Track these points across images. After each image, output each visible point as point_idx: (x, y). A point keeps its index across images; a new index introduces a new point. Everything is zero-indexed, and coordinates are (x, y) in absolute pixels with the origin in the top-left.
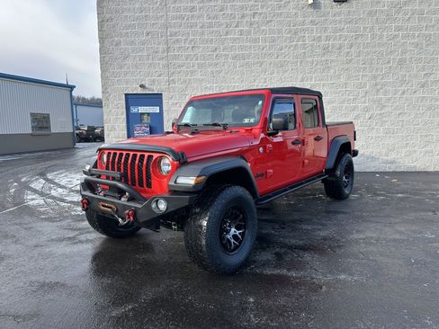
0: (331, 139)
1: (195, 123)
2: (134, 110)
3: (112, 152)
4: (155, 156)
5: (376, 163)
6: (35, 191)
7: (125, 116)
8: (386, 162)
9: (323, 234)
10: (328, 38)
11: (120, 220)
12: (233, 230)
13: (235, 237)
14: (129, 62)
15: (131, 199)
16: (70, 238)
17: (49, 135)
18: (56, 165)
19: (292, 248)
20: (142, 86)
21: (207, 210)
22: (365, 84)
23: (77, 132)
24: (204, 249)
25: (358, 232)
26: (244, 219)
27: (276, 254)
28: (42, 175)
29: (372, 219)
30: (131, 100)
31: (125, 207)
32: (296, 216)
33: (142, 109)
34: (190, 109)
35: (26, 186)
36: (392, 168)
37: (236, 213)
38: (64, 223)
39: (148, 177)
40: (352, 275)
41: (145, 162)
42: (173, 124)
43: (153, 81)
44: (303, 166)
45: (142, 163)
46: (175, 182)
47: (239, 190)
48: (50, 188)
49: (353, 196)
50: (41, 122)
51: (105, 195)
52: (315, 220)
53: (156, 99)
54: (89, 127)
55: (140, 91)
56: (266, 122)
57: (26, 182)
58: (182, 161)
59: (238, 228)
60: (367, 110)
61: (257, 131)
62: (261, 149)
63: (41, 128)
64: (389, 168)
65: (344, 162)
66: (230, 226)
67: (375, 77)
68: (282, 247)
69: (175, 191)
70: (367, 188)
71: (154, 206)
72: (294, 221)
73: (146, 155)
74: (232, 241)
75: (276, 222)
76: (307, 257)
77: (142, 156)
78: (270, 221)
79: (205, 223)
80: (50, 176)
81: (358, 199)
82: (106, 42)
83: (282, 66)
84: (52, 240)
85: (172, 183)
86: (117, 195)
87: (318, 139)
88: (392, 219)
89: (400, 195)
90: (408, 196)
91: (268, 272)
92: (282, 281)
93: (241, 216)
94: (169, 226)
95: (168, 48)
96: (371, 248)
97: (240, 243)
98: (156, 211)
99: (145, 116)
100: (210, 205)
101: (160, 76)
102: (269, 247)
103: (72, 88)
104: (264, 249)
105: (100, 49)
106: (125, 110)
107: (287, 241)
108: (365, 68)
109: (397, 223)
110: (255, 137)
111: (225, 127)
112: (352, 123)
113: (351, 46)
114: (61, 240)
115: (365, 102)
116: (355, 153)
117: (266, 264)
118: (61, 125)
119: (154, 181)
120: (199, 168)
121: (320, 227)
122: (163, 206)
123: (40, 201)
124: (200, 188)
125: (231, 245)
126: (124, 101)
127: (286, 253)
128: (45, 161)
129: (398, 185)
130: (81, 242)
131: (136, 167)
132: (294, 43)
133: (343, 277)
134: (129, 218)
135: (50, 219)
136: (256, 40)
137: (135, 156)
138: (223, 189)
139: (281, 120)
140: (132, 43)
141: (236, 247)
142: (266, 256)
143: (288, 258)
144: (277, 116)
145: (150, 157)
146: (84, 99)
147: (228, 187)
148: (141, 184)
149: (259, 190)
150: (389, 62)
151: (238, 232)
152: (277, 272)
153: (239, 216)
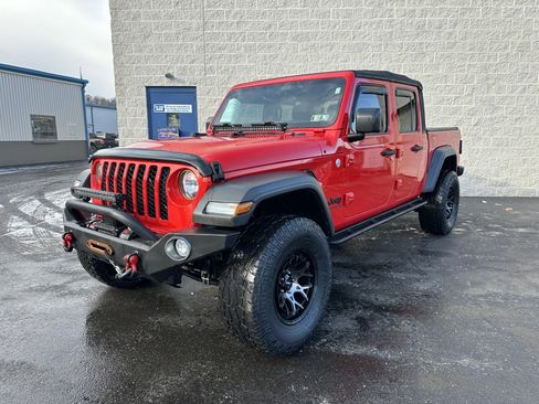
0: (432, 149)
1: (238, 123)
2: (158, 108)
3: (110, 161)
4: (174, 168)
5: (482, 185)
6: (24, 216)
7: (145, 117)
8: (497, 184)
9: (423, 286)
10: (424, 13)
11: (117, 268)
12: (295, 285)
13: (298, 296)
14: (151, 42)
15: (133, 237)
16: (56, 287)
17: (54, 143)
18: (59, 182)
19: (381, 309)
20: (168, 76)
21: (256, 255)
22: (472, 77)
23: (93, 141)
24: (250, 320)
25: (474, 284)
26: (312, 269)
27: (357, 318)
28: (40, 195)
29: (490, 265)
30: (154, 94)
31: (125, 249)
32: (380, 259)
33: (169, 108)
34: (232, 101)
35: (14, 210)
36: (503, 192)
37: (301, 260)
38: (53, 263)
39: (163, 202)
40: (478, 357)
41: (157, 177)
42: (208, 125)
43: (184, 69)
44: (395, 188)
45: (153, 179)
46: (204, 211)
47: (305, 225)
48: (46, 212)
49: (456, 231)
50: (45, 126)
51: (97, 229)
52: (409, 265)
53: (187, 94)
54: (107, 135)
55: (166, 82)
56: (345, 120)
57: (15, 204)
58: (215, 176)
59: (302, 282)
60: (472, 113)
61: (333, 134)
62: (338, 162)
63: (45, 135)
64: (499, 192)
65: (448, 183)
66: (290, 280)
67: (485, 68)
68: (365, 308)
69: (203, 226)
70: (474, 220)
71: (169, 249)
72: (379, 267)
73: (160, 166)
74: (294, 302)
75: (353, 267)
76: (405, 325)
77: (154, 169)
78: (345, 266)
79: (251, 278)
80: (48, 196)
81: (464, 234)
82: (120, 14)
83: (360, 51)
84: (31, 289)
85: (198, 212)
86: (112, 229)
87: (415, 149)
88: (519, 265)
89: (521, 230)
90: (533, 231)
91: (349, 350)
92: (371, 367)
93: (308, 263)
94: (197, 277)
95: (205, 23)
96: (500, 312)
97: (306, 305)
98: (174, 257)
99: (174, 118)
100: (261, 249)
101: (193, 62)
102: (346, 308)
103: (83, 83)
104: (339, 311)
105: (112, 24)
106: (146, 109)
107: (372, 297)
108: (473, 55)
109: (528, 271)
110: (330, 144)
111: (284, 127)
112: (457, 129)
113: (455, 25)
114: (42, 290)
115: (470, 102)
116: (460, 171)
117: (343, 336)
118: (69, 130)
119: (171, 208)
120: (242, 188)
121: (418, 276)
122: (183, 249)
123: (28, 230)
124: (244, 221)
125: (291, 310)
126: (145, 97)
127: (372, 318)
128: (46, 176)
129: (516, 216)
130: (72, 293)
131: (144, 185)
132: (378, 19)
133: (466, 361)
134: (130, 267)
135: (36, 258)
136: (325, 15)
137: (142, 168)
138: (282, 223)
139: (370, 116)
140: (156, 16)
141: (300, 312)
142: (343, 323)
143: (376, 327)
144: (363, 111)
145: (166, 170)
146: (103, 100)
147: (290, 219)
148: (152, 213)
149: (334, 223)
150: (506, 47)
151: (302, 289)
152: (361, 350)
153: (304, 264)
